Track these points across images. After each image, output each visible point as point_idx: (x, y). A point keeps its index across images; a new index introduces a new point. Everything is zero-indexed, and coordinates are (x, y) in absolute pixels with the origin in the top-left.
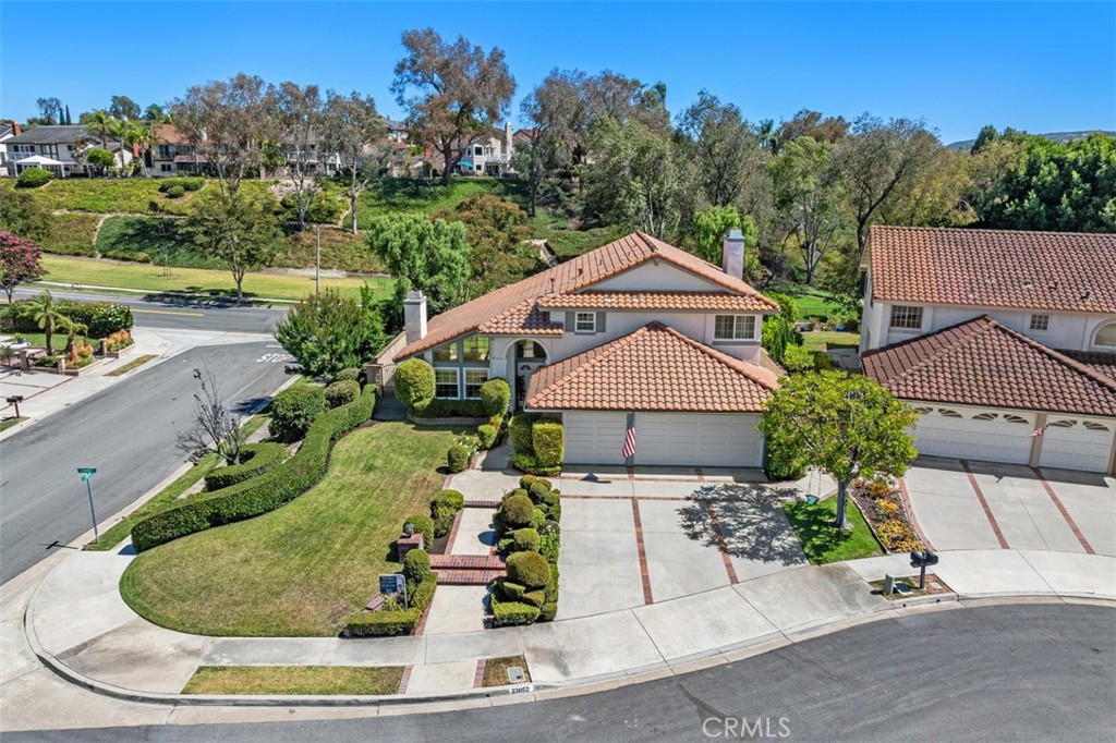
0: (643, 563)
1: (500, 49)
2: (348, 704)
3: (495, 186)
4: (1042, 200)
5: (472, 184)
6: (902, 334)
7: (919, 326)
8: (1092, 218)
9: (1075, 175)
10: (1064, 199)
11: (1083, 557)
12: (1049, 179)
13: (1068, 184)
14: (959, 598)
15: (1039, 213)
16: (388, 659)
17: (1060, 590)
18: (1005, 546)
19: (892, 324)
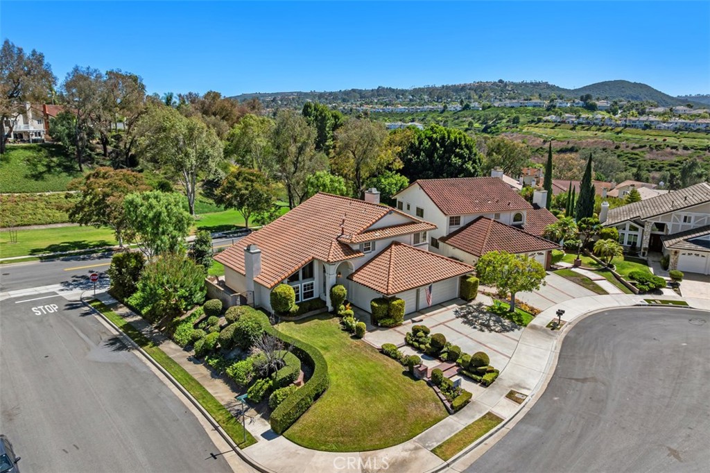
0: (486, 346)
1: (39, 51)
2: (496, 431)
3: (40, 151)
4: (427, 156)
5: (22, 151)
6: (455, 228)
7: (459, 224)
8: (446, 163)
9: (438, 145)
10: (435, 155)
11: (574, 300)
12: (427, 146)
13: (436, 149)
14: (570, 324)
15: (426, 162)
16: (480, 412)
17: (584, 312)
18: (556, 303)
19: (450, 224)
